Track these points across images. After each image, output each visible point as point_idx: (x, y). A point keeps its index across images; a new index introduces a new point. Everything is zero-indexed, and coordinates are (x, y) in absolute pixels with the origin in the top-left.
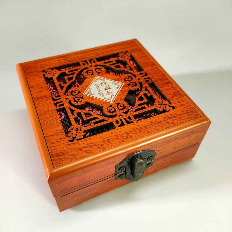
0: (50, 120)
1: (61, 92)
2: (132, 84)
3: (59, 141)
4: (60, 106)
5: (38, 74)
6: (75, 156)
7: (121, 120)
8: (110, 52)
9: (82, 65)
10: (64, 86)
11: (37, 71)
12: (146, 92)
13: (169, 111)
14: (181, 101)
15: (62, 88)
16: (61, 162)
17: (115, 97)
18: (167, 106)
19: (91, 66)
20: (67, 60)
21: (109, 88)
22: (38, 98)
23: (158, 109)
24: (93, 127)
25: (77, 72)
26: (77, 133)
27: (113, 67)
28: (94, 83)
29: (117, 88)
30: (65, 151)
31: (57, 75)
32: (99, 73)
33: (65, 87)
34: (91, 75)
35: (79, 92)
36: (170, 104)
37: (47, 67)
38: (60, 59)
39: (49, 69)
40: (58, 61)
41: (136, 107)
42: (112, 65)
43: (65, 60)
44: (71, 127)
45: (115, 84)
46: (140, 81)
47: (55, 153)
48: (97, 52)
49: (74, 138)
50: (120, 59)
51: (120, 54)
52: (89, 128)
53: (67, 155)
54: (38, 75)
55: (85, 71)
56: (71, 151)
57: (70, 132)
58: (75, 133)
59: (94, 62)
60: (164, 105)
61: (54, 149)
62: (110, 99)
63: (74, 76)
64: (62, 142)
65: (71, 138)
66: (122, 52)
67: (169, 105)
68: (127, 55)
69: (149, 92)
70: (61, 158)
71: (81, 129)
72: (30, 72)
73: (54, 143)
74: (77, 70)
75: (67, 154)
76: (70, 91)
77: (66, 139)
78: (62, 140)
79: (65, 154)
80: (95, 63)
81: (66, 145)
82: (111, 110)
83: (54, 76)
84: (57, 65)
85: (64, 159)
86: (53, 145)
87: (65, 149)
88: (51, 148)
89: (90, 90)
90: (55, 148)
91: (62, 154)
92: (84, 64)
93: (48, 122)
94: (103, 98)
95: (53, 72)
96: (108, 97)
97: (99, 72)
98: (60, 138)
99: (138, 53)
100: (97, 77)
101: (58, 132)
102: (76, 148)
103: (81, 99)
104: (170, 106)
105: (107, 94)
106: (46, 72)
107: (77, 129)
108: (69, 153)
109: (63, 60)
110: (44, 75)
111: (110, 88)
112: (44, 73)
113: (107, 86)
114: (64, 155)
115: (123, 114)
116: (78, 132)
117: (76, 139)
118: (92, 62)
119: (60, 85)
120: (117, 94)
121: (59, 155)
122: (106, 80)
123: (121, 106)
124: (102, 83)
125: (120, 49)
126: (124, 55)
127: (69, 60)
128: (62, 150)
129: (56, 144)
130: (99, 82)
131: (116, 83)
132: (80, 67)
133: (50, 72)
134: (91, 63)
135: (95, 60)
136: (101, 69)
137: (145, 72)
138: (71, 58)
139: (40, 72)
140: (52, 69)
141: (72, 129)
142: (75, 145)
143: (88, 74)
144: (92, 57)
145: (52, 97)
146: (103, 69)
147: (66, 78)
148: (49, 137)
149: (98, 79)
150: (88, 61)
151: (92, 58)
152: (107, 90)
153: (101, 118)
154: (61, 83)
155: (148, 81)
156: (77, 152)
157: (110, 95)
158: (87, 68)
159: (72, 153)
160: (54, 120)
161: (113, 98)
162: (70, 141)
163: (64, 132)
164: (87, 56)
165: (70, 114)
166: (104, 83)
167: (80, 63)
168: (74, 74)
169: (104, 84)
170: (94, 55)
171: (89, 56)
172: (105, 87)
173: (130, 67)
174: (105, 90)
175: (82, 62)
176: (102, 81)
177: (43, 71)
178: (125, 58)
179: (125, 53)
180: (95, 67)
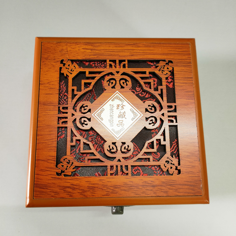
0: (48, 139)
1: (71, 103)
2: (151, 119)
3: (47, 170)
4: (63, 122)
5: (54, 64)
6: (56, 194)
7: (117, 166)
8: (150, 54)
9: (108, 67)
10: (77, 95)
11: (54, 59)
12: (162, 138)
13: (172, 175)
14: (192, 166)
15: (74, 96)
16: (41, 196)
17: (124, 132)
18: (174, 167)
19: (118, 72)
20: (94, 51)
21: (123, 116)
23: (162, 167)
24: (85, 164)
25: (98, 76)
26: (67, 166)
27: (142, 82)
28: (110, 102)
29: (133, 119)
30: (48, 184)
31: (74, 74)
32: (122, 87)
33: (77, 97)
34: (112, 88)
35: (90, 111)
36: (178, 166)
37: (68, 57)
38: (87, 47)
39: (69, 60)
40: (83, 50)
41: (140, 156)
42: (142, 78)
43: (91, 50)
44: (65, 157)
45: (133, 112)
46: (162, 118)
47: (39, 183)
48: (134, 48)
49: (62, 172)
50: (157, 72)
51: (161, 62)
52: (82, 164)
53: (49, 190)
54: (54, 66)
55: (107, 78)
56: (54, 186)
57: (62, 162)
58: (65, 166)
59: (124, 66)
60: (171, 164)
61: (39, 178)
62: (118, 132)
63: (93, 82)
64: (49, 173)
65: (60, 171)
66: (164, 61)
67: (176, 167)
68: (168, 68)
69: (165, 140)
70: (43, 191)
71: (73, 163)
72: (47, 59)
73: (42, 170)
74: (99, 73)
75: (49, 188)
76: (80, 105)
77: (55, 170)
78: (50, 170)
79: (48, 188)
80: (124, 69)
81: (52, 178)
82: (113, 149)
83: (71, 74)
84: (80, 58)
85: (45, 193)
86: (41, 173)
87: (49, 182)
88: (38, 176)
89: (102, 111)
90: (41, 177)
91: (45, 187)
92: (111, 66)
93: (45, 141)
95: (72, 67)
96: (117, 129)
97: (122, 85)
98: (50, 166)
99: (183, 68)
100: (117, 94)
101: (49, 158)
102: (60, 185)
103: (88, 122)
104: (176, 169)
105: (117, 124)
106: (64, 64)
107: (69, 161)
108: (52, 189)
109: (90, 51)
110: (61, 68)
111: (125, 116)
112: (62, 65)
113: (122, 111)
114: (47, 189)
115: (122, 160)
116: (69, 166)
117: (64, 173)
118: (122, 65)
119: (73, 90)
120: (128, 128)
121: (42, 187)
122: (125, 103)
123: (125, 148)
124: (118, 106)
125: (163, 54)
126: (164, 66)
127: (97, 52)
128: (47, 182)
129: (43, 173)
130: (117, 102)
131: (135, 111)
132: (105, 69)
133: (69, 65)
134: (120, 65)
135: (126, 62)
136: (127, 82)
137: (175, 106)
138: (100, 50)
139: (58, 61)
140: (72, 61)
141: (64, 160)
142: (60, 181)
143: (109, 85)
144: (124, 56)
145: (59, 107)
146: (130, 83)
147: (83, 82)
148: (40, 161)
149: (117, 98)
150: (117, 62)
151: (123, 58)
152: (120, 119)
153: (98, 156)
154: (75, 88)
155: (172, 121)
156: (59, 190)
157: (121, 127)
158: (112, 74)
159: (55, 189)
160: (51, 140)
161: (122, 132)
162: (58, 174)
163: (55, 161)
164: (119, 53)
165: (69, 139)
166: (122, 106)
167: (108, 62)
168: (93, 78)
169: (120, 107)
170: (128, 54)
171: (121, 54)
172: (120, 113)
173: (162, 90)
174: (118, 117)
175: (110, 61)
176: (120, 103)
177: (62, 61)
178: (163, 72)
179: (166, 64)
180: (121, 75)
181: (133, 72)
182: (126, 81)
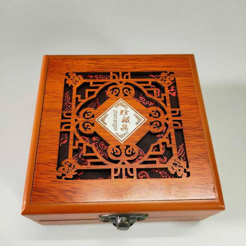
0: (49, 143)
1: (74, 109)
2: (156, 123)
3: (47, 173)
4: (66, 128)
5: (60, 76)
6: (55, 198)
7: (121, 169)
8: (151, 67)
9: (111, 78)
10: (81, 102)
11: (60, 72)
12: (167, 141)
13: (181, 177)
14: (202, 168)
15: (77, 103)
16: (39, 200)
17: (128, 136)
18: (182, 170)
19: (121, 82)
20: (99, 65)
21: (127, 121)
22: (48, 111)
23: (170, 170)
24: (88, 167)
25: (102, 87)
26: (69, 170)
27: (145, 91)
28: (114, 108)
29: (137, 124)
30: (48, 188)
31: (79, 84)
32: (125, 95)
33: (81, 104)
34: (116, 96)
35: (93, 116)
36: (186, 168)
37: (73, 70)
38: (91, 62)
39: (74, 73)
40: (88, 65)
41: (146, 158)
42: (145, 87)
43: (96, 64)
44: (66, 160)
45: (137, 117)
46: (167, 122)
47: (37, 186)
48: (136, 62)
49: (63, 175)
50: (159, 81)
51: (162, 73)
52: (84, 167)
53: (48, 194)
54: (59, 78)
55: (111, 88)
56: (53, 190)
57: (63, 166)
58: (66, 170)
59: (127, 77)
60: (179, 166)
61: (38, 182)
62: (122, 136)
63: (97, 91)
64: (49, 176)
65: (60, 175)
66: (166, 72)
67: (185, 170)
68: (169, 79)
69: (171, 143)
70: (42, 195)
71: (74, 166)
72: (53, 72)
73: (41, 174)
74: (103, 83)
75: (48, 192)
76: (84, 111)
77: (55, 173)
78: (50, 173)
79: (47, 192)
80: (127, 79)
81: (52, 181)
82: (117, 152)
83: (76, 84)
84: (84, 71)
85: (43, 197)
86: (40, 176)
87: (49, 185)
88: (36, 179)
89: (105, 117)
90: (40, 180)
91: (44, 191)
92: (114, 77)
93: (47, 145)
94: (114, 132)
95: (77, 78)
96: (121, 133)
97: (126, 93)
98: (50, 170)
99: (185, 78)
100: (121, 101)
101: (50, 161)
102: (60, 189)
103: (91, 127)
105: (121, 129)
106: (69, 77)
107: (71, 164)
108: (51, 192)
109: (94, 65)
110: (66, 80)
111: (128, 120)
112: (67, 77)
113: (126, 116)
114: (45, 192)
115: (127, 163)
117: (65, 177)
118: (125, 76)
119: (77, 98)
120: (133, 132)
121: (41, 191)
122: (129, 109)
123: (129, 151)
124: (122, 111)
125: (164, 67)
126: (166, 76)
127: (101, 66)
128: (46, 185)
129: (43, 176)
130: (120, 108)
131: (139, 116)
132: (108, 80)
133: (74, 77)
134: (123, 77)
135: (129, 74)
136: (130, 91)
137: (180, 111)
138: (104, 64)
139: (63, 74)
140: (77, 74)
141: (66, 163)
142: (60, 184)
143: (112, 93)
144: (127, 69)
145: (62, 114)
146: (133, 91)
147: (87, 91)
148: (40, 164)
149: (121, 104)
150: (121, 74)
151: (126, 71)
152: (124, 123)
153: (101, 159)
154: (79, 96)
155: (177, 125)
156: (58, 194)
157: (125, 131)
158: (115, 84)
159: (54, 193)
160: (53, 144)
161: (126, 136)
162: (59, 177)
163: (55, 164)
164: (122, 67)
165: (71, 142)
166: (125, 111)
167: (111, 74)
168: (97, 88)
169: (124, 113)
170: (131, 67)
171: (124, 67)
172: (124, 118)
173: (165, 97)
174: (122, 122)
175: (113, 73)
176: (123, 109)
177: (67, 74)
178: (165, 81)
179: (168, 75)
180: (124, 84)
181: (136, 82)
182: (129, 89)
